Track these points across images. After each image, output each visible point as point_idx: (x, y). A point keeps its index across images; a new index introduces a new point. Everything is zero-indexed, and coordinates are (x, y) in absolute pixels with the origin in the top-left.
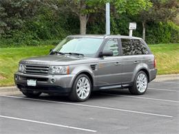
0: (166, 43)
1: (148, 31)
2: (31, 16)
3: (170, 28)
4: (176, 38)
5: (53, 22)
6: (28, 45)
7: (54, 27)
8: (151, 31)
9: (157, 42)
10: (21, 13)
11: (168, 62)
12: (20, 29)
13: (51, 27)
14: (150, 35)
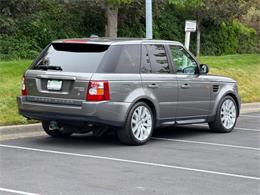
0: (231, 53)
1: (204, 35)
2: (27, 13)
3: (237, 31)
4: (245, 46)
5: (62, 22)
6: (23, 57)
7: (62, 30)
8: (209, 36)
9: (217, 53)
10: (12, 8)
11: (246, 83)
12: (10, 34)
13: (58, 31)
14: (207, 42)
